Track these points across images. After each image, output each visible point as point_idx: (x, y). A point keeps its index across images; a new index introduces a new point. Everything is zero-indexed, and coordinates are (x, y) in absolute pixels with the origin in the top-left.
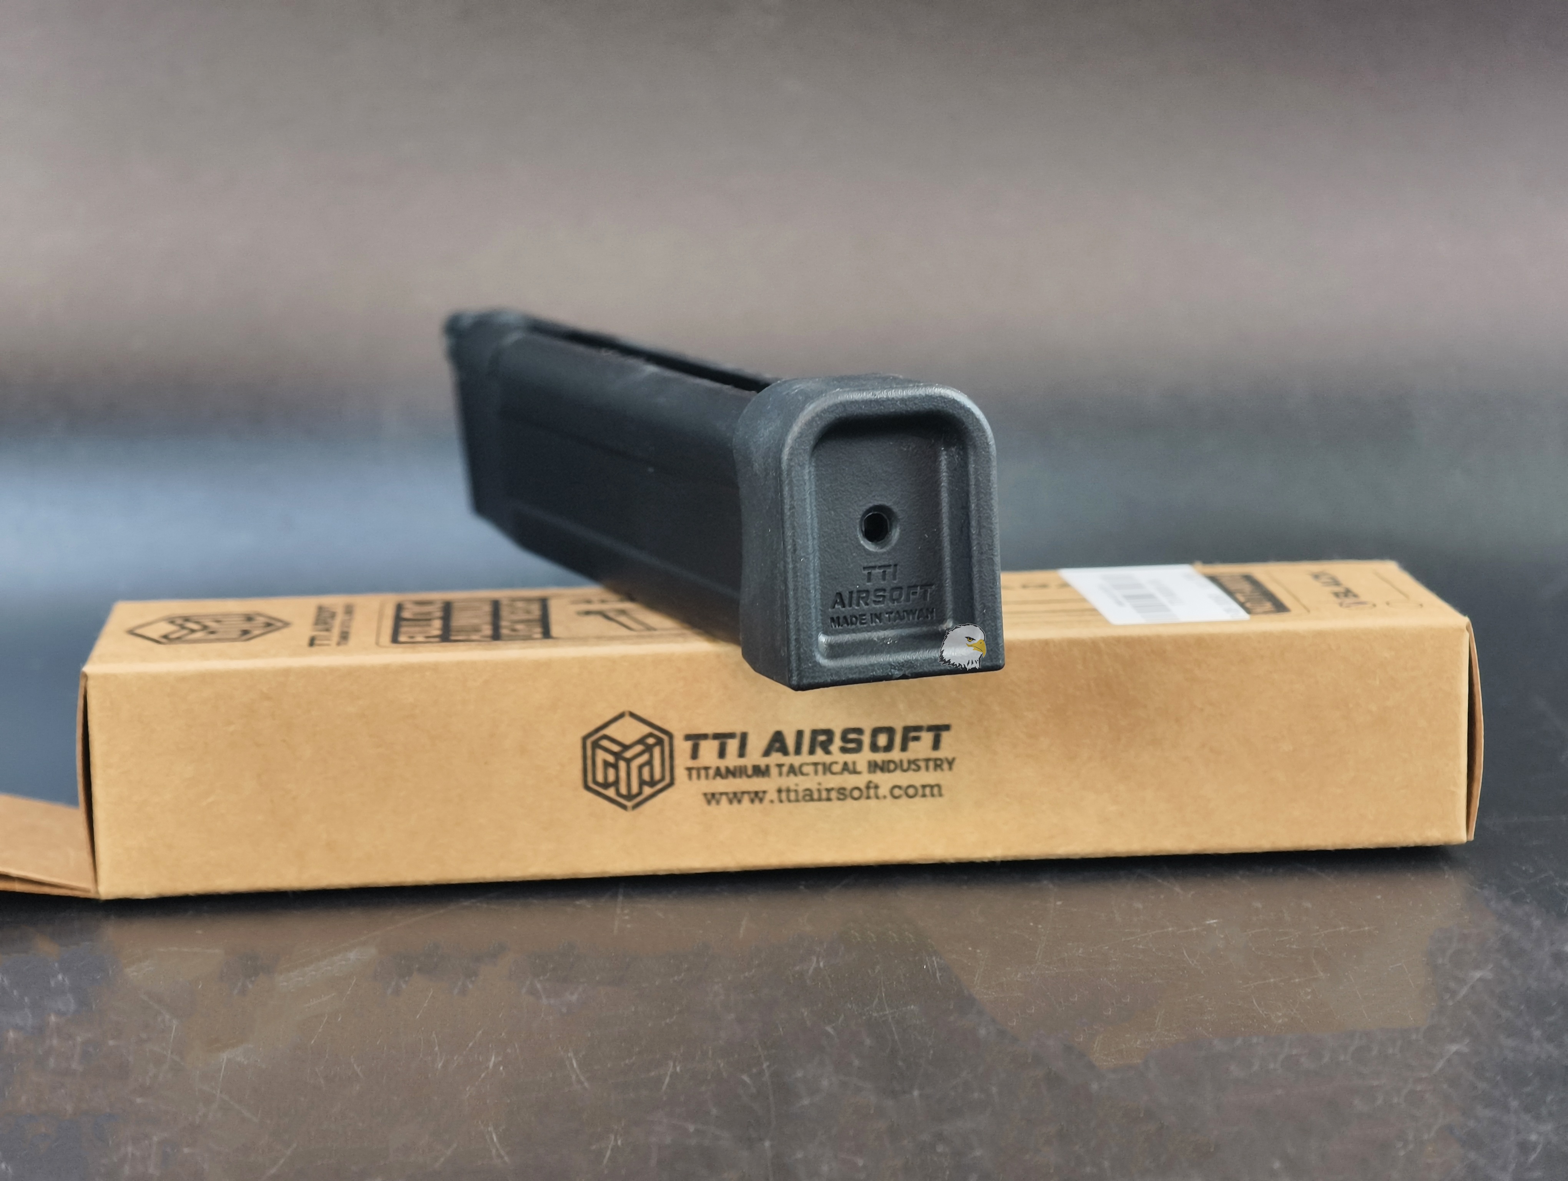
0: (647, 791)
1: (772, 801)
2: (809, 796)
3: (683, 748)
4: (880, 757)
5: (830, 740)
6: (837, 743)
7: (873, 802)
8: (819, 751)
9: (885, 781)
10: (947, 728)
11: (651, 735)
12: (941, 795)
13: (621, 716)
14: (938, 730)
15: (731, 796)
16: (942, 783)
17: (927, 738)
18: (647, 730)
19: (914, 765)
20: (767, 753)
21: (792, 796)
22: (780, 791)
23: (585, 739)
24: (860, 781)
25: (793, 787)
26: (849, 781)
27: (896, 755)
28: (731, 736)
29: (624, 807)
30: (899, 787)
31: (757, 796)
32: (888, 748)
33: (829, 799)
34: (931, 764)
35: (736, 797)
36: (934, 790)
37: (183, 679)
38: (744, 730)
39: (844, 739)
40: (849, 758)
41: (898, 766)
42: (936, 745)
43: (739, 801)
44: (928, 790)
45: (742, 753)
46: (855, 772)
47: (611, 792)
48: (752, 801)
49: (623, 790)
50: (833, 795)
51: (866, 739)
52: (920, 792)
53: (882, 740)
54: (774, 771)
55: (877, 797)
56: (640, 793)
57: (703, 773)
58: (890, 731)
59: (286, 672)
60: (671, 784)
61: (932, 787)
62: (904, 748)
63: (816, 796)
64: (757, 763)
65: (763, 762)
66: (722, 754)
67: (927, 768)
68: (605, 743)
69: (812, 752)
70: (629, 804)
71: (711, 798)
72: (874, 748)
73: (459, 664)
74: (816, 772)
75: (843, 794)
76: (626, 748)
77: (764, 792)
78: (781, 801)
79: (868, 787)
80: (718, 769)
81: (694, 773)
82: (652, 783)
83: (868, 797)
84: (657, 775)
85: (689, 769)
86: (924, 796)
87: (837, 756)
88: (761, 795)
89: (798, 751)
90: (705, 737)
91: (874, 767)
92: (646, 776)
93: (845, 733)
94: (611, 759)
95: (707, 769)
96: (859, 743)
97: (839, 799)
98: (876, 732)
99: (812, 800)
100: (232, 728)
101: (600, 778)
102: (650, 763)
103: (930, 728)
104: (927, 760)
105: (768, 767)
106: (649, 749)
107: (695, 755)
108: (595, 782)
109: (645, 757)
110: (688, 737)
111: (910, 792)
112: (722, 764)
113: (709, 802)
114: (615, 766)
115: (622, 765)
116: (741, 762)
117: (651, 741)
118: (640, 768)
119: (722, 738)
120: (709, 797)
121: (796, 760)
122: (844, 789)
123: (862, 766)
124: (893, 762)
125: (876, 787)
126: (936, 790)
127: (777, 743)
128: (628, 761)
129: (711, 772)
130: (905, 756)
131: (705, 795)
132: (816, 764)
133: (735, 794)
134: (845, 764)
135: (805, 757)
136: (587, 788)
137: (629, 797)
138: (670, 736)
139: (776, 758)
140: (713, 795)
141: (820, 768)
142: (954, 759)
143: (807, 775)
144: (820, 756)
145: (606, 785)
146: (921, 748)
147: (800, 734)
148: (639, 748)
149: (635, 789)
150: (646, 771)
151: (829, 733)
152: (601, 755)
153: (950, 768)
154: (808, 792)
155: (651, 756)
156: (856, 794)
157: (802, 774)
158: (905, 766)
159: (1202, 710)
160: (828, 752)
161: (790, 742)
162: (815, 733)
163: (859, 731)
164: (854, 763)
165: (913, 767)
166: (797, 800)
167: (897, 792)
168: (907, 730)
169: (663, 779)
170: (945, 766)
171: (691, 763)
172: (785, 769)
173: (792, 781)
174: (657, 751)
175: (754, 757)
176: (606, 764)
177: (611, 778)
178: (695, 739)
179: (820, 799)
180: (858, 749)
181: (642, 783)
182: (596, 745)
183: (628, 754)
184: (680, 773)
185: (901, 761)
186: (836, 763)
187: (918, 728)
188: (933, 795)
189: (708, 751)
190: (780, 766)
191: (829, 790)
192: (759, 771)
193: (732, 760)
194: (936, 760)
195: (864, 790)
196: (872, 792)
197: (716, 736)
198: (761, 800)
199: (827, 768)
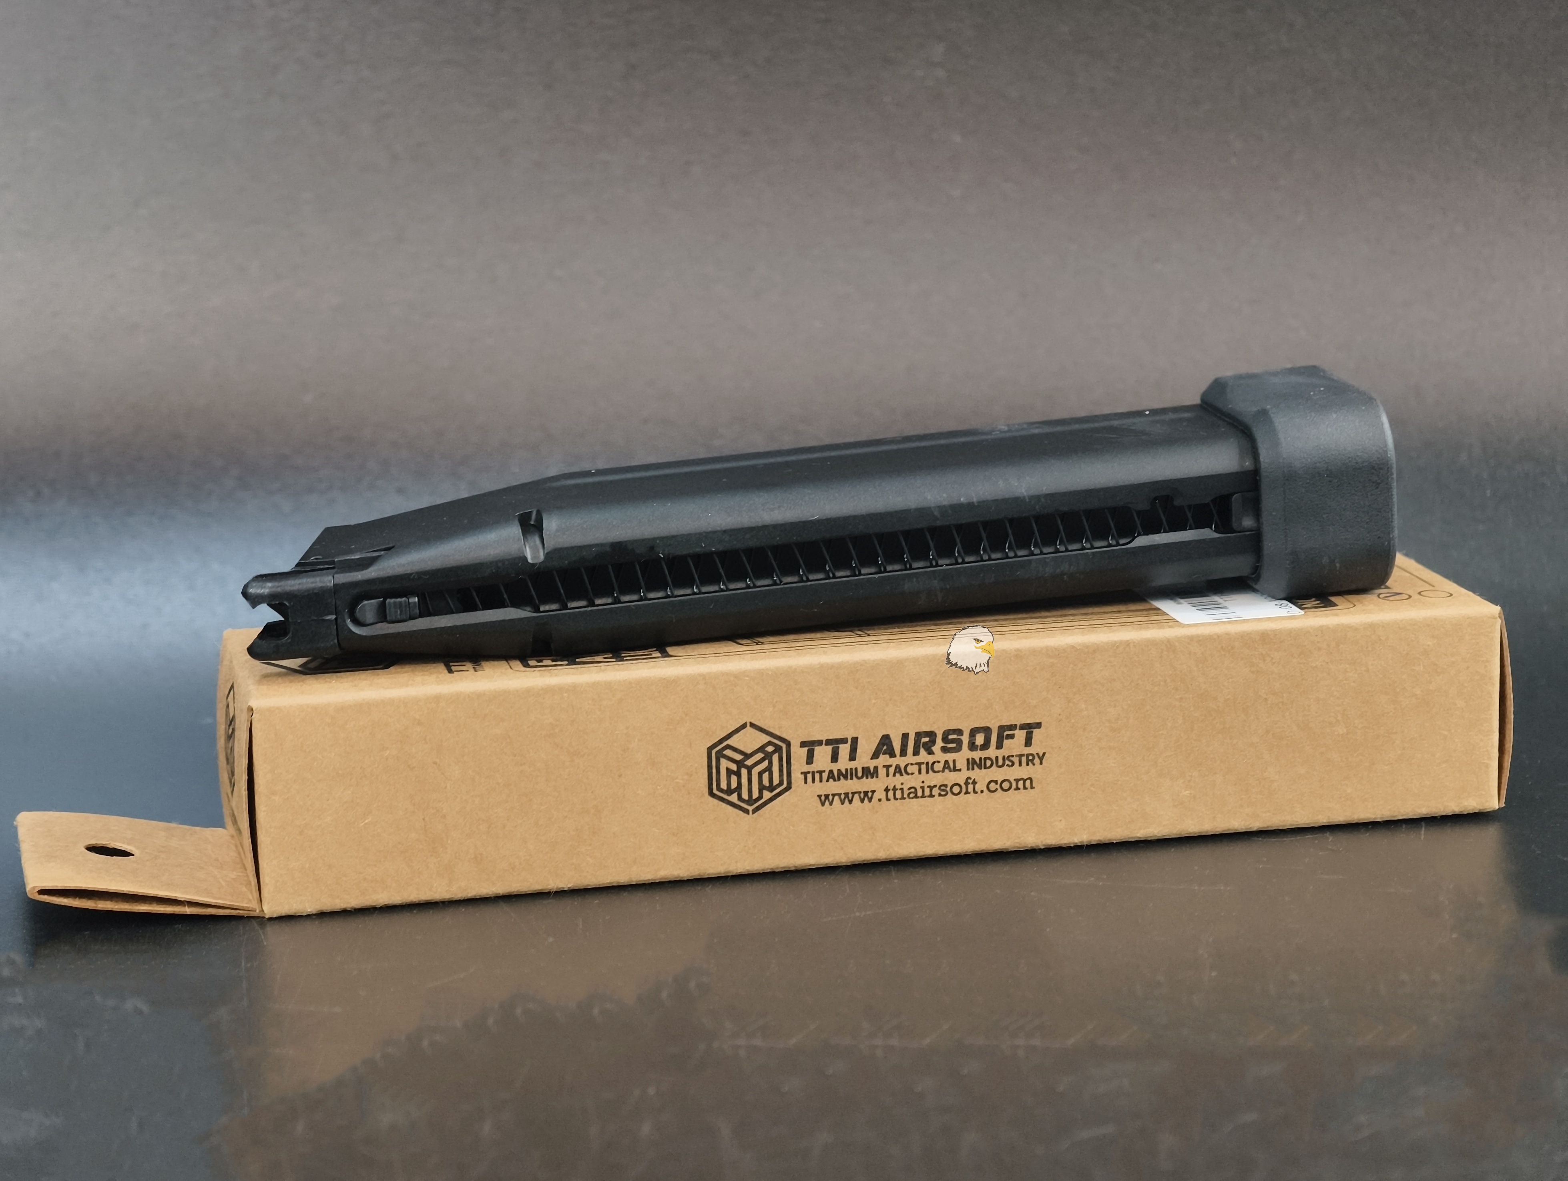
0: (767, 795)
1: (880, 800)
2: (914, 794)
3: (799, 754)
4: (977, 755)
5: (933, 742)
6: (939, 743)
7: (972, 796)
8: (922, 751)
9: (982, 776)
10: (1039, 725)
11: (769, 743)
12: (1032, 788)
13: (744, 726)
14: (1030, 728)
15: (843, 796)
16: (1032, 776)
17: (1021, 735)
18: (766, 739)
19: (1008, 761)
20: (875, 756)
21: (899, 794)
22: (887, 790)
23: (710, 749)
24: (960, 778)
25: (898, 786)
26: (950, 778)
27: (992, 752)
28: (844, 741)
29: (746, 811)
30: (996, 782)
31: (867, 796)
32: (985, 746)
33: (931, 796)
34: (1024, 759)
35: (847, 798)
36: (1027, 783)
37: (342, 709)
38: (855, 736)
39: (945, 739)
40: (950, 757)
41: (995, 762)
42: (1028, 742)
43: (850, 802)
44: (1021, 783)
45: (852, 758)
46: (955, 770)
47: (734, 798)
48: (862, 801)
49: (745, 796)
50: (936, 791)
51: (965, 739)
52: (1014, 786)
53: (980, 739)
54: (882, 772)
55: (975, 792)
56: (760, 797)
57: (817, 776)
58: (987, 730)
59: (437, 698)
60: (789, 787)
61: (1025, 781)
62: (999, 746)
63: (920, 794)
64: (866, 766)
65: (872, 764)
66: (835, 758)
67: (1020, 765)
68: (728, 752)
69: (916, 753)
70: (750, 808)
71: (825, 799)
72: (972, 746)
73: (595, 685)
74: (920, 772)
75: (943, 790)
76: (747, 756)
77: (873, 792)
78: (888, 800)
79: (967, 783)
80: (831, 772)
81: (809, 776)
82: (771, 788)
83: (967, 793)
84: (776, 781)
85: (805, 774)
86: (1017, 789)
87: (939, 756)
88: (870, 794)
89: (903, 753)
90: (820, 743)
91: (972, 764)
92: (766, 782)
93: (946, 734)
94: (734, 767)
95: (821, 772)
96: (959, 743)
97: (940, 795)
98: (973, 732)
99: (916, 797)
100: (387, 753)
101: (724, 786)
102: (769, 769)
103: (1023, 727)
104: (1021, 756)
105: (876, 768)
106: (768, 756)
107: (810, 759)
108: (719, 789)
109: (765, 764)
110: (803, 744)
111: (1005, 786)
112: (835, 767)
113: (823, 804)
114: (738, 774)
115: (744, 772)
116: (853, 765)
117: (770, 749)
118: (760, 774)
119: (835, 743)
120: (823, 798)
121: (901, 761)
122: (946, 786)
123: (961, 764)
124: (990, 759)
125: (974, 783)
126: (1028, 783)
127: (885, 746)
128: (750, 769)
129: (825, 776)
130: (1000, 753)
131: (820, 796)
132: (919, 764)
133: (847, 794)
134: (946, 762)
135: (910, 758)
136: (711, 794)
137: (750, 801)
138: (788, 744)
139: (884, 759)
140: (827, 796)
141: (923, 767)
142: (1044, 754)
143: (912, 774)
144: (923, 756)
145: (729, 792)
146: (1015, 745)
147: (905, 736)
148: (760, 756)
149: (755, 795)
150: (766, 776)
151: (932, 735)
152: (724, 764)
153: (1041, 763)
154: (913, 790)
155: (771, 763)
156: (956, 789)
157: (907, 774)
158: (1000, 763)
159: (1266, 699)
160: (931, 752)
161: (897, 746)
162: (919, 735)
163: (959, 732)
164: (954, 761)
165: (1007, 762)
166: (903, 798)
167: (993, 786)
168: (1002, 729)
169: (781, 783)
170: (1037, 760)
171: (806, 768)
172: (892, 770)
173: (897, 781)
174: (775, 758)
175: (864, 759)
176: (729, 772)
177: (734, 785)
178: (810, 745)
179: (923, 796)
180: (958, 749)
181: (762, 788)
182: (720, 755)
183: (749, 762)
184: (797, 777)
185: (997, 758)
186: (939, 762)
187: (1012, 727)
188: (1025, 788)
189: (823, 754)
190: (888, 767)
191: (931, 788)
192: (868, 773)
193: (844, 763)
194: (1028, 755)
195: (964, 787)
196: (971, 787)
197: (829, 742)
198: (870, 800)
199: (930, 767)
